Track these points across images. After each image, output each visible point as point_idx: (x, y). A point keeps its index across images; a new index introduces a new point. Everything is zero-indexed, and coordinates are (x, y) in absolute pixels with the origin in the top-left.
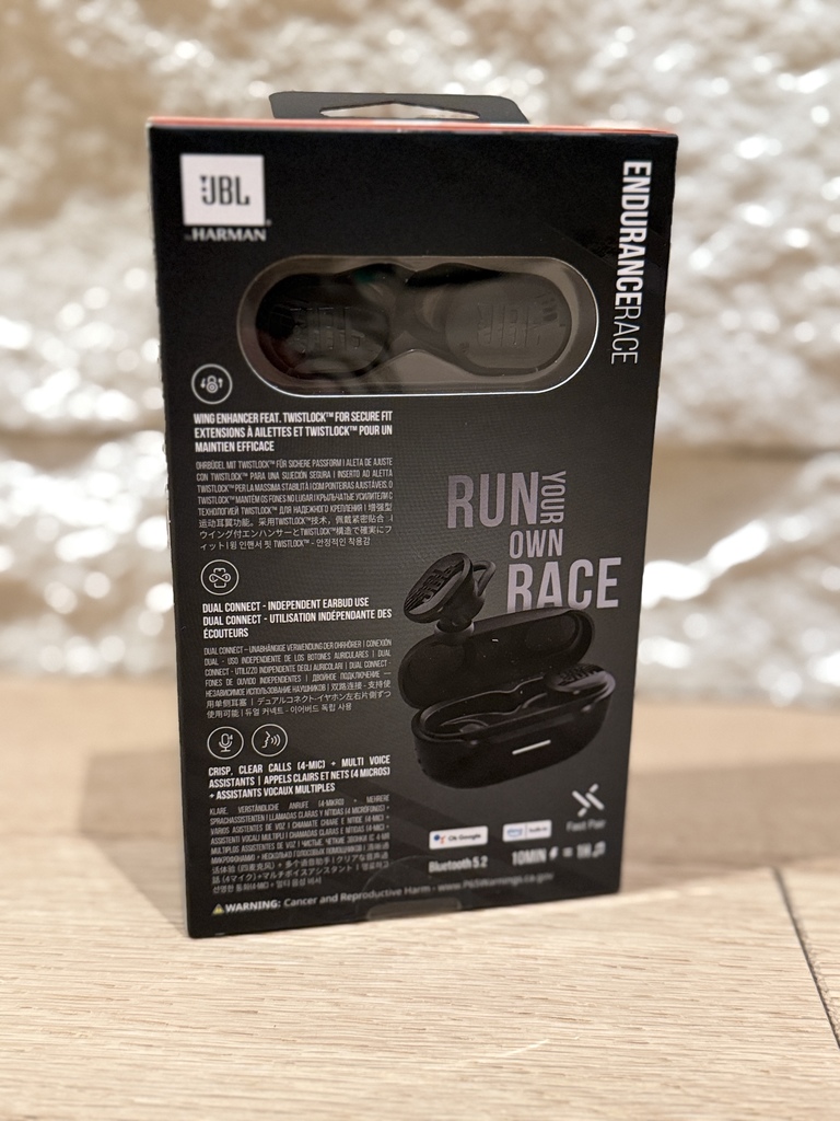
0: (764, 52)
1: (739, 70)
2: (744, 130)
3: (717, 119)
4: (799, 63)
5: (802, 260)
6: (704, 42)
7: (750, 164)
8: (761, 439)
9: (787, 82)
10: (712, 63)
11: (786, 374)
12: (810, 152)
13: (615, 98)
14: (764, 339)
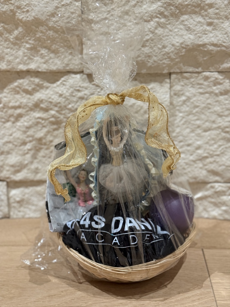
0: (200, 130)
1: (196, 132)
2: (198, 140)
3: (193, 139)
4: (205, 131)
5: (206, 157)
6: (191, 129)
7: (198, 145)
8: (200, 181)
9: (204, 134)
10: (193, 131)
11: (204, 172)
12: (207, 143)
13: (178, 136)
14: (201, 168)
